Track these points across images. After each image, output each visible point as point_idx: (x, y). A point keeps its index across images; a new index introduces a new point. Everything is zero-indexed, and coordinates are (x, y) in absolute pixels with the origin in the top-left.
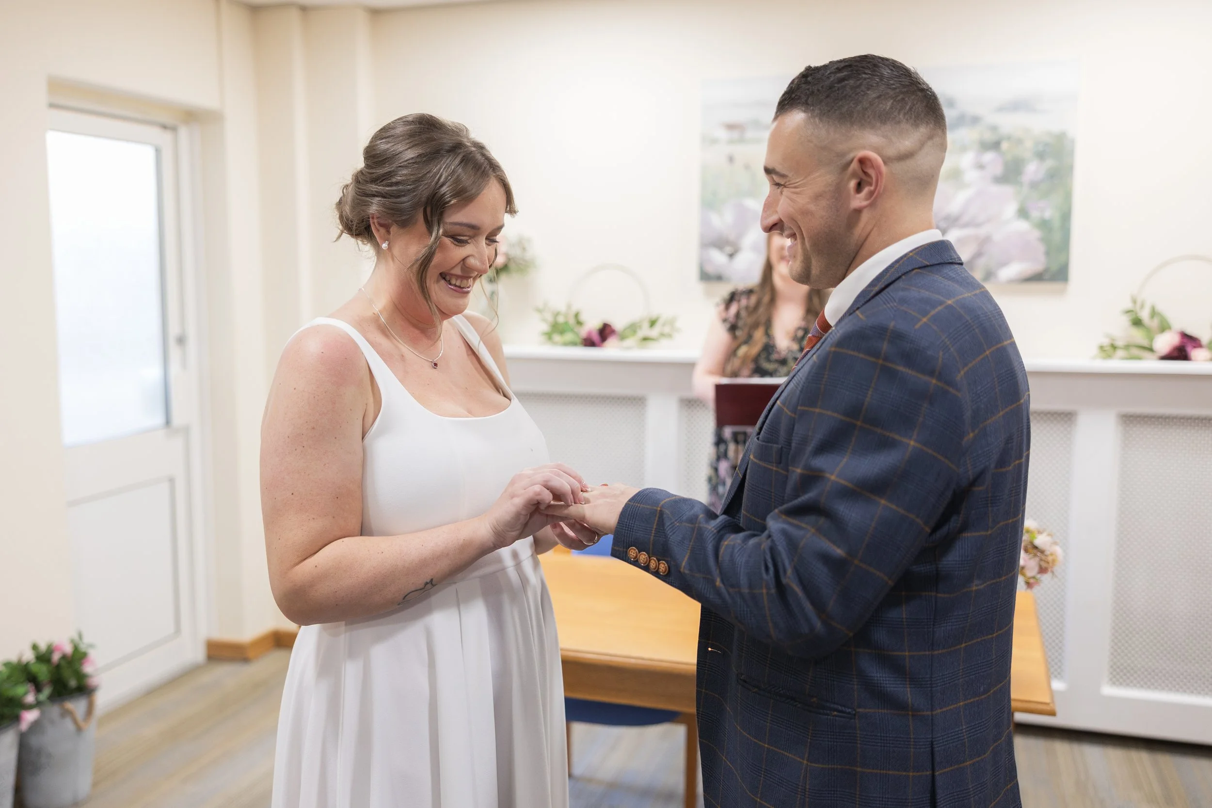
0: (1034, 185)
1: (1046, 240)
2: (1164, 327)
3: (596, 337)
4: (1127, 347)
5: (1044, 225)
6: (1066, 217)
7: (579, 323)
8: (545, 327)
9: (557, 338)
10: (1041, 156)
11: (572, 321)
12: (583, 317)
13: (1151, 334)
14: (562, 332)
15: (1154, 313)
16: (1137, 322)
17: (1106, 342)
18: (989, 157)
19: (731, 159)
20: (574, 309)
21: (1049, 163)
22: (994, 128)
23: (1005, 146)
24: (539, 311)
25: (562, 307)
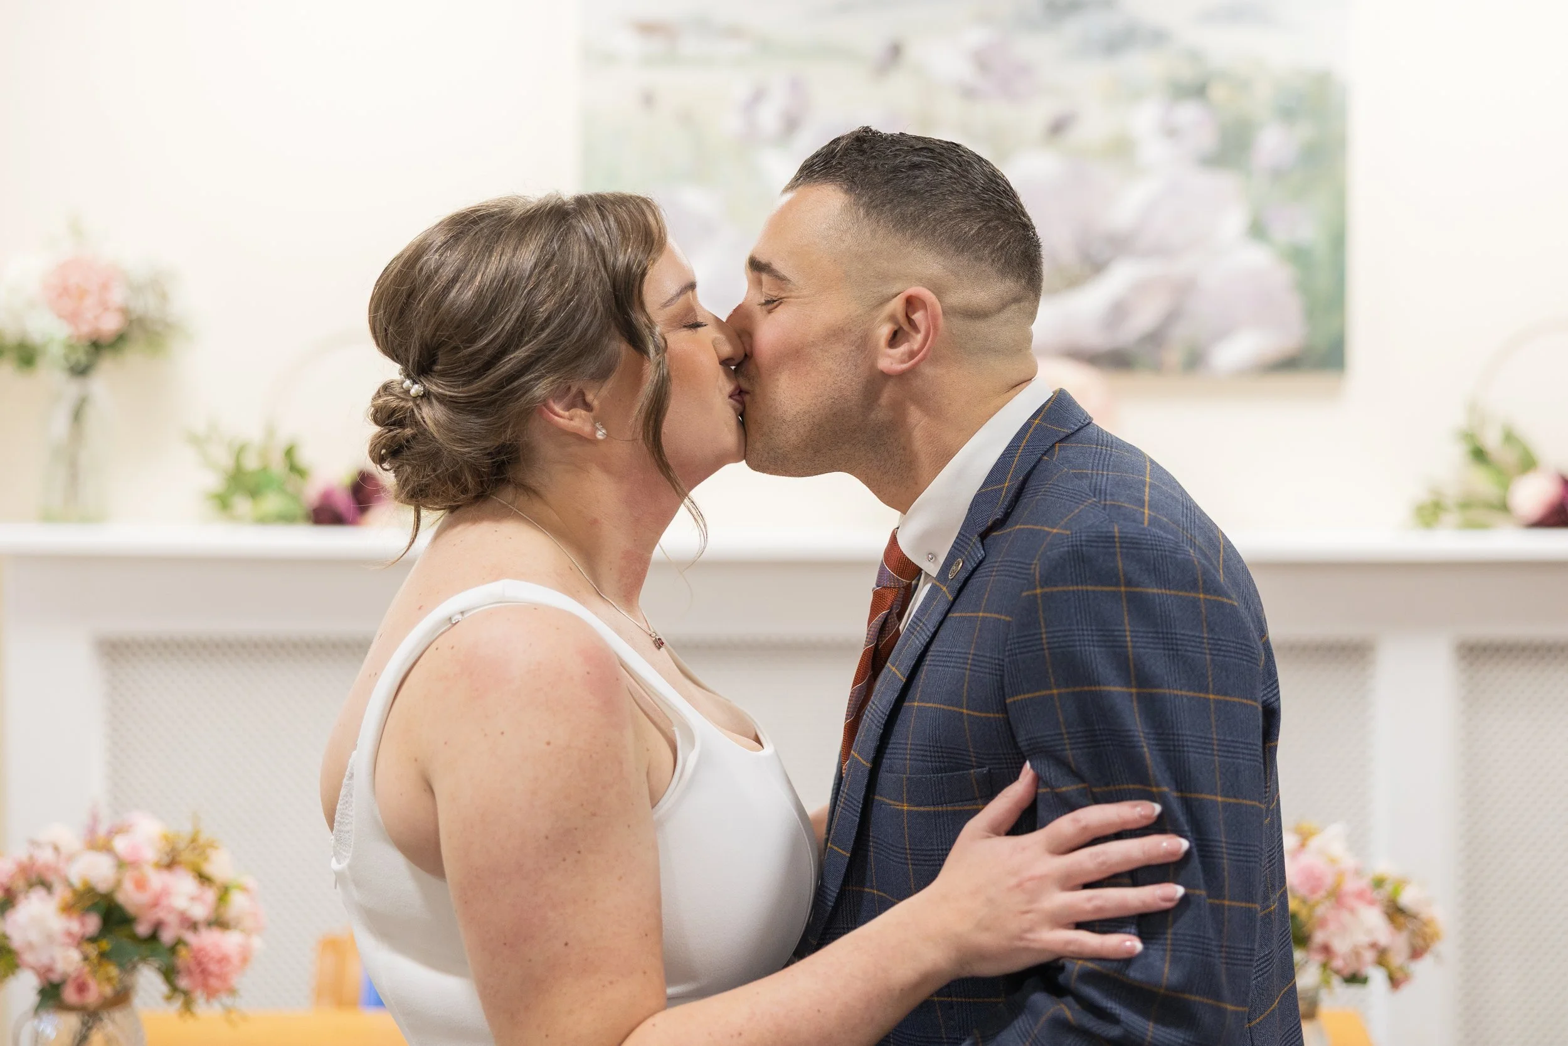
0: (1277, 174)
1: (1304, 287)
2: (1528, 464)
3: (343, 501)
4: (1466, 505)
5: (1298, 256)
6: (1338, 241)
7: (295, 469)
8: (213, 481)
9: (242, 505)
10: (1288, 113)
11: (278, 466)
12: (306, 456)
13: (1505, 477)
14: (254, 493)
15: (1509, 437)
16: (1479, 455)
17: (1421, 495)
18: (1188, 113)
19: (648, 100)
20: (283, 438)
21: (1304, 132)
22: (1195, 56)
23: (1219, 92)
24: (196, 441)
25: (251, 431)
